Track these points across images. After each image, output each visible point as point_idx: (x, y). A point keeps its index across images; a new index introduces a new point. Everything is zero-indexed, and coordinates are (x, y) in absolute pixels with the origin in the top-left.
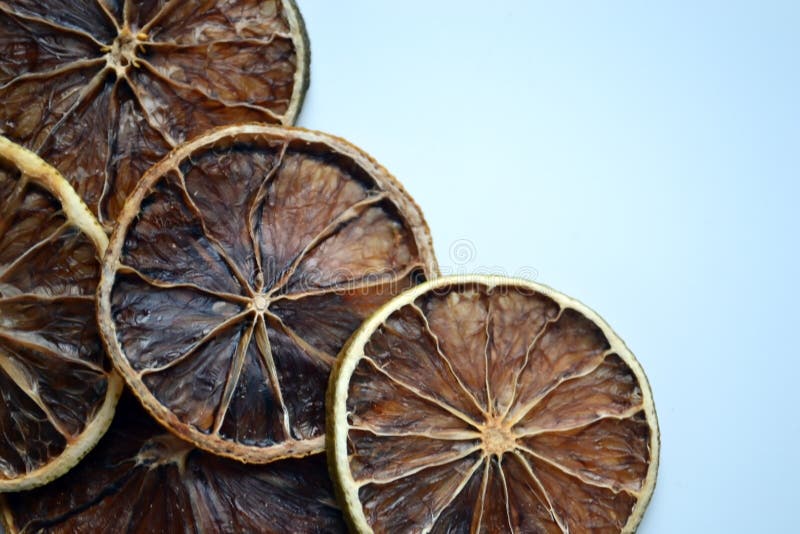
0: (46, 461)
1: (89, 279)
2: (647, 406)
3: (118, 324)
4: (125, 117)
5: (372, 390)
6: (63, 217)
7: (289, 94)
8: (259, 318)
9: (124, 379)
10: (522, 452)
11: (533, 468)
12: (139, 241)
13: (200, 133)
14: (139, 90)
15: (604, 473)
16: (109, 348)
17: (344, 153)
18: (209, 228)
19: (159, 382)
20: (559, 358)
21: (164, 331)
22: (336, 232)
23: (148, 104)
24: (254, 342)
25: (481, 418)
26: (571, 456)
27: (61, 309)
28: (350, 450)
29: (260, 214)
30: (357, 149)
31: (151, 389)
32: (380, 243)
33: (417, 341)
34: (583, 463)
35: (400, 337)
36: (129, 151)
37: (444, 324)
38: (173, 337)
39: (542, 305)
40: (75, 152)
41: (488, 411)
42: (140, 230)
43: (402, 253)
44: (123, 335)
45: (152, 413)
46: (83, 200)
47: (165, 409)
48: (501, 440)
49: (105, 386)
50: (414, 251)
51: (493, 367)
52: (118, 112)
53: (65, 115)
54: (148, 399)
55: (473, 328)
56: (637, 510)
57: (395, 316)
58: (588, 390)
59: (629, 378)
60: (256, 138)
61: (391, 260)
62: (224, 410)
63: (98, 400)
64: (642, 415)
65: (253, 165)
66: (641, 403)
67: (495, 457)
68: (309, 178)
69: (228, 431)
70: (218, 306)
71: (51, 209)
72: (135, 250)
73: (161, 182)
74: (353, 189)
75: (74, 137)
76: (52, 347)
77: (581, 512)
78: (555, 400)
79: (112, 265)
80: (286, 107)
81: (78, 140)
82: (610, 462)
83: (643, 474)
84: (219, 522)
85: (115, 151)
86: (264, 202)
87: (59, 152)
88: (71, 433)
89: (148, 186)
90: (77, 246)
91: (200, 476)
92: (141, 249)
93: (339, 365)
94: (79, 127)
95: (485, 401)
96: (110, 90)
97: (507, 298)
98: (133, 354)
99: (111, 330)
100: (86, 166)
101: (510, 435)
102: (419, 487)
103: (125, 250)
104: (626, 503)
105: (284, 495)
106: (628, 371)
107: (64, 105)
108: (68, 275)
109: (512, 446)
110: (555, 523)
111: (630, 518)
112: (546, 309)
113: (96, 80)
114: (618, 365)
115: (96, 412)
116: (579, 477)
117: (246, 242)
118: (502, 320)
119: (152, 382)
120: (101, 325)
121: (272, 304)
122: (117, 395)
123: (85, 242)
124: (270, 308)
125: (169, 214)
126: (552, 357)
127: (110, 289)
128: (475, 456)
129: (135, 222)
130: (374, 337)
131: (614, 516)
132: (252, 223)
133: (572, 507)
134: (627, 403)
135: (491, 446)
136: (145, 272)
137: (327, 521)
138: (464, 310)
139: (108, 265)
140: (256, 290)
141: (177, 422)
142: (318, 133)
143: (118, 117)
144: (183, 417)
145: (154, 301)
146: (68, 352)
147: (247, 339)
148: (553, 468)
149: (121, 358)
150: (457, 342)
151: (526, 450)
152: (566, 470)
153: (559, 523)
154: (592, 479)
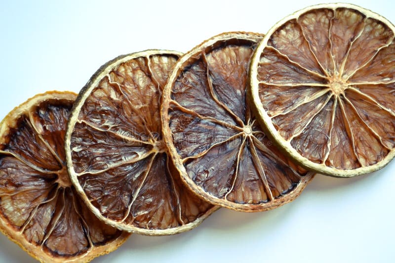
10: (352, 86)
11: (360, 90)
20: (344, 34)
25: (325, 81)
26: (373, 75)
28: (276, 127)
33: (277, 62)
34: (380, 75)
35: (269, 64)
37: (286, 47)
39: (323, 13)
41: (326, 76)
48: (340, 86)
57: (262, 56)
60: (190, 60)
67: (341, 95)
77: (391, 98)
97: (306, 19)
101: (342, 82)
109: (346, 86)
110: (383, 109)
112: (326, 14)
116: (383, 83)
118: (310, 31)
126: (341, 35)
128: (332, 99)
130: (260, 73)
135: (337, 91)
138: (290, 36)
148: (369, 85)
150: (296, 52)
151: (353, 84)
152: (375, 83)
153: (385, 109)
154: (389, 81)
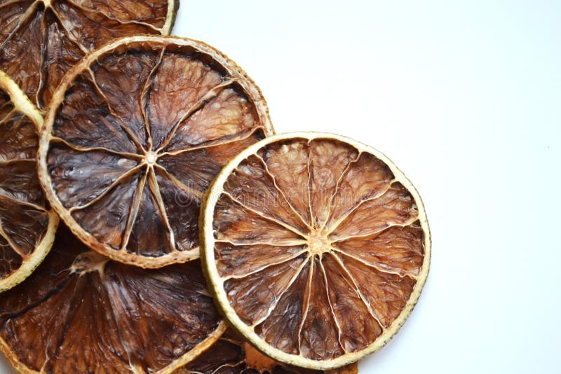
0: (10, 273)
1: (32, 147)
2: (421, 217)
3: (53, 177)
4: (52, 34)
5: (230, 215)
6: (12, 106)
7: (165, 13)
8: (150, 169)
9: (58, 215)
10: (336, 252)
11: (344, 263)
12: (64, 120)
13: (104, 43)
14: (60, 16)
15: (393, 264)
16: (47, 194)
17: (205, 52)
18: (112, 108)
19: (83, 216)
20: (359, 187)
21: (85, 181)
22: (202, 107)
23: (68, 25)
24: (148, 186)
25: (306, 230)
26: (370, 253)
27: (14, 169)
28: (217, 255)
29: (148, 97)
30: (213, 48)
31: (78, 221)
32: (232, 113)
33: (259, 179)
34: (379, 257)
35: (249, 177)
36: (55, 58)
37: (279, 167)
38: (92, 184)
39: (346, 151)
40: (19, 61)
41: (311, 225)
42: (64, 111)
43: (248, 120)
44: (57, 185)
45: (79, 237)
46: (26, 93)
47: (88, 234)
48: (321, 245)
49: (47, 220)
50: (256, 118)
51: (313, 195)
52: (47, 31)
53: (10, 35)
54: (75, 228)
55: (299, 168)
56: (417, 288)
57: (244, 163)
58: (380, 208)
59: (408, 198)
60: (143, 44)
61: (241, 124)
62: (129, 233)
63: (42, 230)
64: (418, 223)
65: (142, 64)
66: (417, 215)
67: (317, 256)
68: (181, 70)
69: (131, 248)
70: (121, 162)
71: (3, 101)
72: (62, 126)
73: (78, 78)
74: (212, 77)
75: (17, 49)
76: (9, 195)
77: (378, 291)
78: (358, 216)
79: (46, 138)
80: (164, 22)
81: (20, 52)
82: (397, 256)
83: (420, 264)
84: (129, 309)
85: (46, 58)
86: (151, 89)
87: (7, 61)
88: (26, 253)
89: (69, 81)
90: (23, 125)
91: (115, 279)
92: (66, 125)
93: (207, 199)
94: (20, 43)
95: (309, 219)
96: (41, 16)
97: (322, 147)
98: (64, 198)
99: (48, 182)
100: (26, 69)
101: (327, 241)
102: (265, 279)
103: (55, 126)
104: (409, 284)
105: (173, 289)
106: (408, 194)
107: (9, 28)
108: (17, 145)
109: (328, 248)
110: (361, 300)
111: (412, 294)
112: (349, 153)
113: (30, 10)
114: (400, 189)
115: (42, 239)
116: (376, 267)
117: (139, 117)
118: (319, 162)
119: (78, 216)
120: (41, 179)
121: (159, 159)
122: (55, 226)
123: (28, 122)
124: (157, 162)
125: (85, 100)
126: (355, 186)
127: (46, 154)
128: (304, 256)
129: (61, 107)
130: (230, 178)
131: (401, 293)
132: (143, 103)
133: (372, 288)
134: (407, 216)
135: (314, 249)
136: (70, 141)
137: (204, 305)
138: (292, 157)
139: (44, 137)
140: (147, 150)
141: (96, 243)
142: (185, 39)
143: (47, 35)
144: (100, 239)
145: (77, 160)
146: (21, 199)
147: (143, 183)
148: (358, 261)
149: (55, 201)
150: (288, 179)
151: (339, 251)
152: (367, 263)
153: (364, 300)
154: (385, 268)
